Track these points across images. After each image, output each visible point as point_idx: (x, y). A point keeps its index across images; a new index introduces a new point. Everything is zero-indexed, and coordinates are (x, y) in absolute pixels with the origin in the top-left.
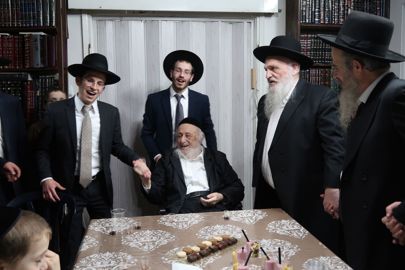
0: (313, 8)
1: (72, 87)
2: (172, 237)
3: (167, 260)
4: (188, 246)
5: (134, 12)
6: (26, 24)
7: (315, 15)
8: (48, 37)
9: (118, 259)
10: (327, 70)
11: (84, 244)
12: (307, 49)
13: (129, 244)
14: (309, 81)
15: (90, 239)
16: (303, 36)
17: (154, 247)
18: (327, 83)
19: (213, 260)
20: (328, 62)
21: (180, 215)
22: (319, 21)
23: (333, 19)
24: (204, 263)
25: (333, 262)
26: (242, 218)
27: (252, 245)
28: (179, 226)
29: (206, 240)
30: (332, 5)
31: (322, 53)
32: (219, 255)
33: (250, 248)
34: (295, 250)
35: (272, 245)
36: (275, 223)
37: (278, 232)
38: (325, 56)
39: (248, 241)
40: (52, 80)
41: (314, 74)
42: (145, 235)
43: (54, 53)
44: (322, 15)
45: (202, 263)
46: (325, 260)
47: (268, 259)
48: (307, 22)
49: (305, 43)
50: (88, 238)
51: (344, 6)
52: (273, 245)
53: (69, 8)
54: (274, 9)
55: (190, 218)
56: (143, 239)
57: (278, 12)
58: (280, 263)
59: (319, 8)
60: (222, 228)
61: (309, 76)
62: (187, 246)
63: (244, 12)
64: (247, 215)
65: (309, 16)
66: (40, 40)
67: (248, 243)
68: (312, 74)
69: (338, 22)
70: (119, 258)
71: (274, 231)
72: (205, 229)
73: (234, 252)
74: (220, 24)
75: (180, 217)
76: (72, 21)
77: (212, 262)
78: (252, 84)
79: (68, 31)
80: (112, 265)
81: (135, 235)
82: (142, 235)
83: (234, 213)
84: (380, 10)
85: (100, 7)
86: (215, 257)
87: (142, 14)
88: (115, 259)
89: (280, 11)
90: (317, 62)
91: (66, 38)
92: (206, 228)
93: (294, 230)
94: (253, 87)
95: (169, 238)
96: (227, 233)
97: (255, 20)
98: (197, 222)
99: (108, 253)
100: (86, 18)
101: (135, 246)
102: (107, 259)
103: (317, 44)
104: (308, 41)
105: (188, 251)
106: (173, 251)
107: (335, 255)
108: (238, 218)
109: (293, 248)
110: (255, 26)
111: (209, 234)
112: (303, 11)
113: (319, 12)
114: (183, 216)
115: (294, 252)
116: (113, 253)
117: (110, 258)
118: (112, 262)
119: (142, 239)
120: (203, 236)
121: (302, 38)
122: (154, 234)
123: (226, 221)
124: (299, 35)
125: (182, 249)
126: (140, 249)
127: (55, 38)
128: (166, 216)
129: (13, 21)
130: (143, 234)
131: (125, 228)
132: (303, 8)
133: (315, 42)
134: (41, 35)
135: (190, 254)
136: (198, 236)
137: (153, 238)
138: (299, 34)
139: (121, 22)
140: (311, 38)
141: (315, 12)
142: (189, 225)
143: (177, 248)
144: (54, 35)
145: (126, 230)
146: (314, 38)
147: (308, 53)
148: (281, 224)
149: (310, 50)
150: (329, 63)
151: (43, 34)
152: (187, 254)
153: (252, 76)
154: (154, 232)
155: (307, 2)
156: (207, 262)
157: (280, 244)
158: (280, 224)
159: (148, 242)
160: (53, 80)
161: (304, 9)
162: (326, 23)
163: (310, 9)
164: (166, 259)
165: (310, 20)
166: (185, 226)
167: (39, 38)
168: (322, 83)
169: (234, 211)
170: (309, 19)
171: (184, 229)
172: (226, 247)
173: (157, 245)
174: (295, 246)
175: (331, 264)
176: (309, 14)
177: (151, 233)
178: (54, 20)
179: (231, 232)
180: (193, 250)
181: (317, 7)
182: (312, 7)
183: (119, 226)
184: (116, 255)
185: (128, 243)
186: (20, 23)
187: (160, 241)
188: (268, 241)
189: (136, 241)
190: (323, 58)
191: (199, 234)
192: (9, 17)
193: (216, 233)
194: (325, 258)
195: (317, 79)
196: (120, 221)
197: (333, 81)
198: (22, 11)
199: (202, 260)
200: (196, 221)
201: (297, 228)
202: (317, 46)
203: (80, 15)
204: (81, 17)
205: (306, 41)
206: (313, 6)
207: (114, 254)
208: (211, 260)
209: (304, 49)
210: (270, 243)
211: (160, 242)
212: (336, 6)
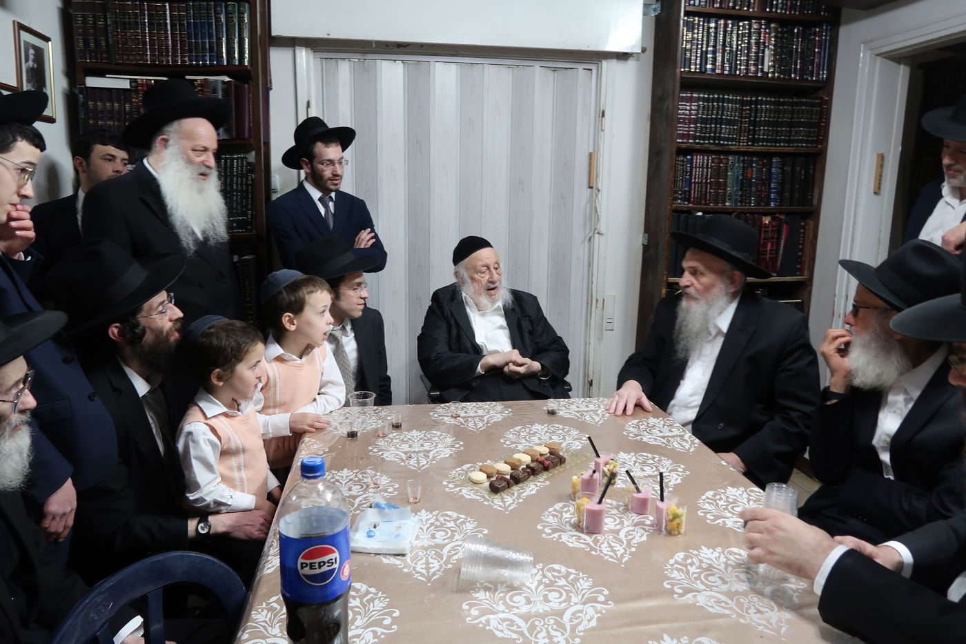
0: (704, 46)
1: (277, 176)
2: (458, 443)
3: (453, 486)
4: (488, 461)
5: (387, 46)
6: (197, 61)
7: (707, 58)
8: (236, 87)
9: (365, 483)
10: (722, 157)
11: (303, 453)
12: (690, 119)
13: (382, 454)
14: (691, 175)
15: (313, 444)
16: (684, 95)
17: (428, 462)
18: (721, 180)
19: (536, 488)
20: (726, 143)
21: (468, 404)
22: (713, 70)
23: (739, 67)
24: (519, 495)
25: (751, 498)
26: (578, 412)
27: (606, 464)
28: (470, 425)
29: (519, 451)
30: (738, 41)
31: (716, 127)
32: (546, 479)
33: (604, 471)
34: (680, 474)
35: (637, 464)
36: (639, 422)
37: (645, 439)
38: (720, 133)
39: (598, 456)
40: (242, 162)
41: (699, 165)
42: (410, 439)
43: (247, 114)
44: (719, 58)
45: (516, 495)
46: (737, 494)
47: (638, 491)
48: (692, 70)
49: (688, 108)
50: (310, 441)
51: (758, 43)
52: (640, 463)
53: (274, 33)
54: (634, 47)
55: (487, 411)
56: (407, 445)
57: (640, 51)
58: (662, 499)
59: (715, 46)
60: (546, 429)
61: (691, 167)
62: (486, 462)
63: (582, 49)
64: (587, 406)
65: (696, 60)
66: (223, 90)
67: (597, 460)
68: (696, 165)
69: (747, 73)
70: (366, 480)
71: (639, 438)
72: (515, 431)
73: (575, 478)
74: (538, 72)
75: (470, 408)
76: (278, 59)
77: (534, 492)
78: (589, 179)
79: (270, 76)
80: (353, 493)
81: (392, 439)
82: (405, 439)
83: (564, 403)
84: (819, 53)
85: (328, 35)
86: (539, 484)
87: (401, 49)
88: (359, 483)
89: (644, 50)
90: (707, 142)
91: (267, 89)
92: (517, 428)
93: (673, 437)
94: (591, 182)
95: (453, 446)
96: (555, 439)
97: (600, 65)
98: (499, 418)
99: (346, 470)
100: (303, 54)
101: (393, 459)
102: (345, 482)
103: (708, 110)
104: (693, 104)
105: (490, 472)
106: (462, 470)
107: (754, 485)
108: (571, 413)
109: (676, 470)
110: (599, 77)
111: (523, 441)
112: (686, 50)
113: (714, 52)
114: (474, 407)
115: (679, 478)
116: (354, 471)
117: (351, 480)
118: (354, 488)
119: (406, 447)
120: (512, 443)
121: (683, 99)
122: (426, 438)
123: (552, 418)
124: (678, 94)
125: (478, 467)
126: (402, 464)
127: (249, 87)
128: (446, 406)
129: (174, 55)
130: (406, 437)
131: (374, 426)
132: (686, 45)
133: (704, 107)
134: (223, 82)
135: (492, 477)
136: (504, 443)
137: (425, 445)
138: (678, 90)
139: (364, 63)
140: (698, 99)
141: (707, 52)
142: (487, 423)
143: (469, 465)
144: (248, 83)
145: (376, 430)
146: (704, 100)
147: (692, 126)
148: (650, 425)
149: (695, 121)
150: (728, 145)
151: (227, 79)
152: (489, 477)
153: (590, 165)
154: (425, 434)
155: (694, 33)
156: (524, 492)
157: (651, 462)
158: (647, 426)
159: (417, 452)
160: (245, 162)
161: (689, 46)
162: (726, 72)
163: (700, 46)
164: (451, 485)
165: (698, 67)
166: (480, 424)
167: (220, 86)
168: (712, 180)
169: (563, 400)
170: (696, 64)
171: (478, 430)
172: (556, 466)
173: (434, 459)
174: (679, 467)
175: (748, 502)
176: (696, 57)
177: (421, 437)
178: (247, 55)
179: (562, 437)
180: (498, 471)
181: (711, 44)
182: (702, 44)
183: (363, 423)
184: (361, 476)
185: (380, 453)
186: (186, 59)
187: (437, 450)
188: (630, 456)
189: (394, 449)
190: (717, 135)
191: (506, 441)
192: (167, 47)
193: (535, 439)
194: (736, 489)
195: (705, 173)
196: (365, 413)
197: (731, 178)
198: (190, 37)
199: (515, 488)
200: (499, 416)
201: (679, 434)
202: (708, 115)
203: (292, 48)
204: (294, 51)
205: (688, 104)
206: (705, 42)
207: (357, 473)
208: (533, 490)
209: (684, 119)
210: (634, 459)
211: (437, 452)
212: (745, 43)
